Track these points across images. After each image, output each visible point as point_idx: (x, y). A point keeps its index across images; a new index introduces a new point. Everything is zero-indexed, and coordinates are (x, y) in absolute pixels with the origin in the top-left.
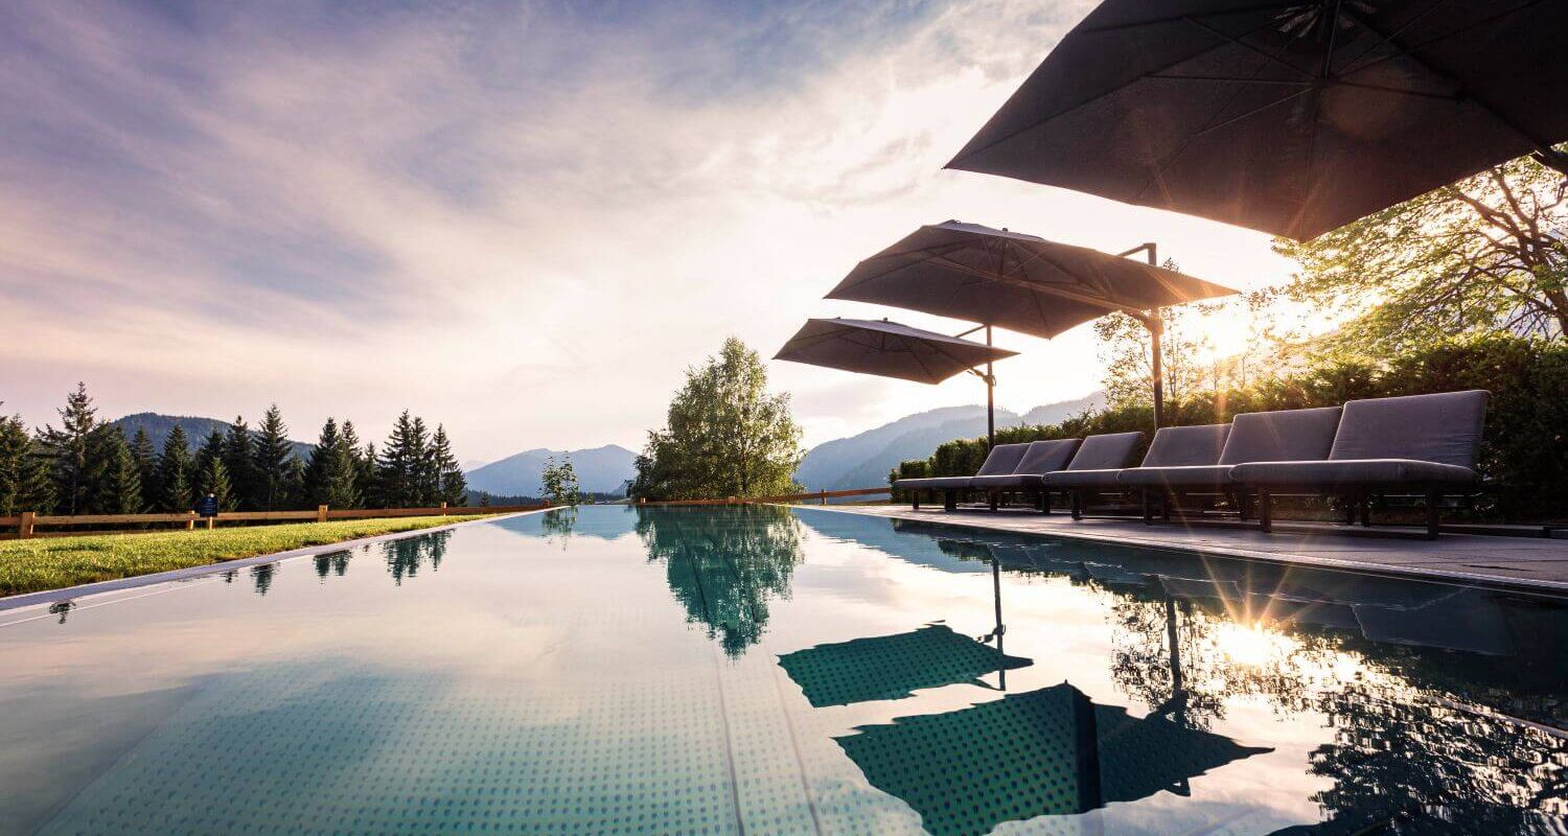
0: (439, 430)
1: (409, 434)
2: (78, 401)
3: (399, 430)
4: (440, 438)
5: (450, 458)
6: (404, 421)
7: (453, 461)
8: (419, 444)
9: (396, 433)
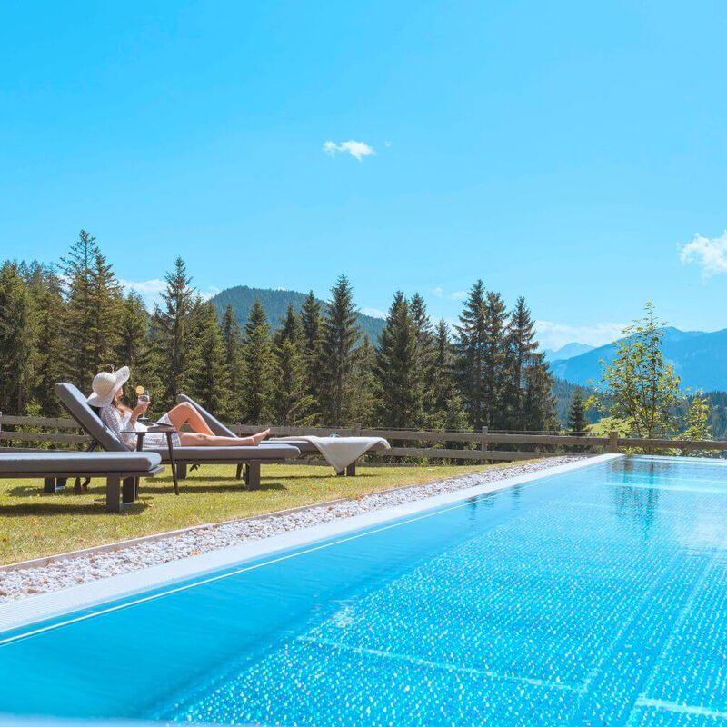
0: (520, 308)
1: (483, 309)
2: (178, 282)
3: (469, 310)
4: (522, 318)
5: (535, 346)
6: (476, 295)
7: (537, 351)
8: (495, 330)
9: (467, 314)
